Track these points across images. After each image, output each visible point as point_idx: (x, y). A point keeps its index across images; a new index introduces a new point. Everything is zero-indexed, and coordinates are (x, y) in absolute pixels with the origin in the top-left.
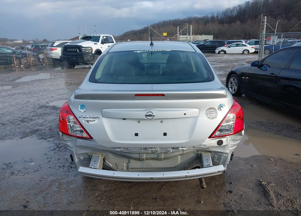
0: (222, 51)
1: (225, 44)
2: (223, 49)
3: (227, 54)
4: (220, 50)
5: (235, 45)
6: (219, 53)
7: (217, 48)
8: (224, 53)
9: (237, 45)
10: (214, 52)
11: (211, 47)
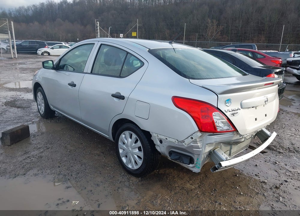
0: (46, 52)
1: (46, 45)
2: (46, 50)
3: (51, 55)
4: (43, 51)
5: (58, 47)
6: (42, 54)
7: (39, 49)
8: (47, 54)
9: (61, 47)
10: (36, 53)
11: (29, 48)
